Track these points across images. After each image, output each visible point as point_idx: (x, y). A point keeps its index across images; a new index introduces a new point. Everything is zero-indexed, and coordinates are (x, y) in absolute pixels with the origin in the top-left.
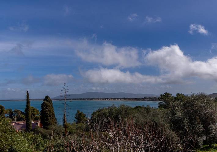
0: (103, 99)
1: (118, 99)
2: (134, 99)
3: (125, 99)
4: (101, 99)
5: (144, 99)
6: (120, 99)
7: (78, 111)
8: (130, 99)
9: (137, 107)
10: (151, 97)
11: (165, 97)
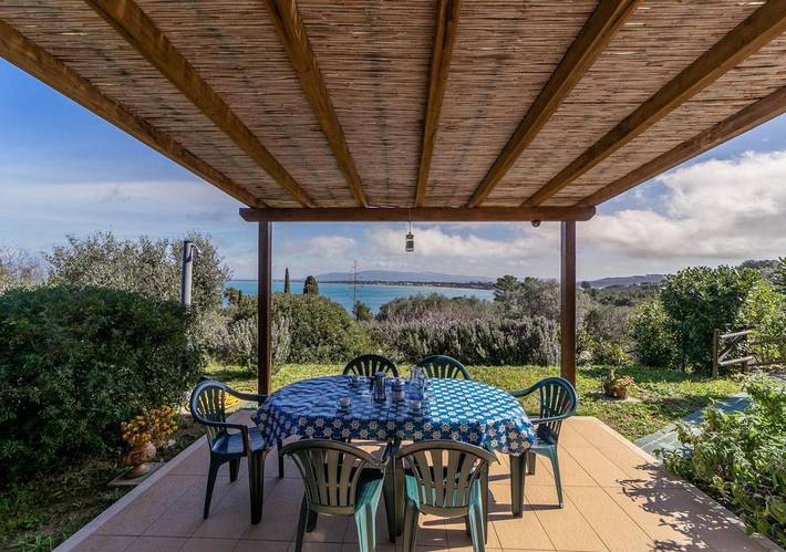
0: (395, 283)
1: (421, 284)
2: (451, 285)
3: (434, 284)
4: (391, 283)
5: (470, 285)
6: (426, 283)
7: (358, 302)
8: (443, 285)
9: (455, 299)
10: (483, 281)
11: (505, 283)
